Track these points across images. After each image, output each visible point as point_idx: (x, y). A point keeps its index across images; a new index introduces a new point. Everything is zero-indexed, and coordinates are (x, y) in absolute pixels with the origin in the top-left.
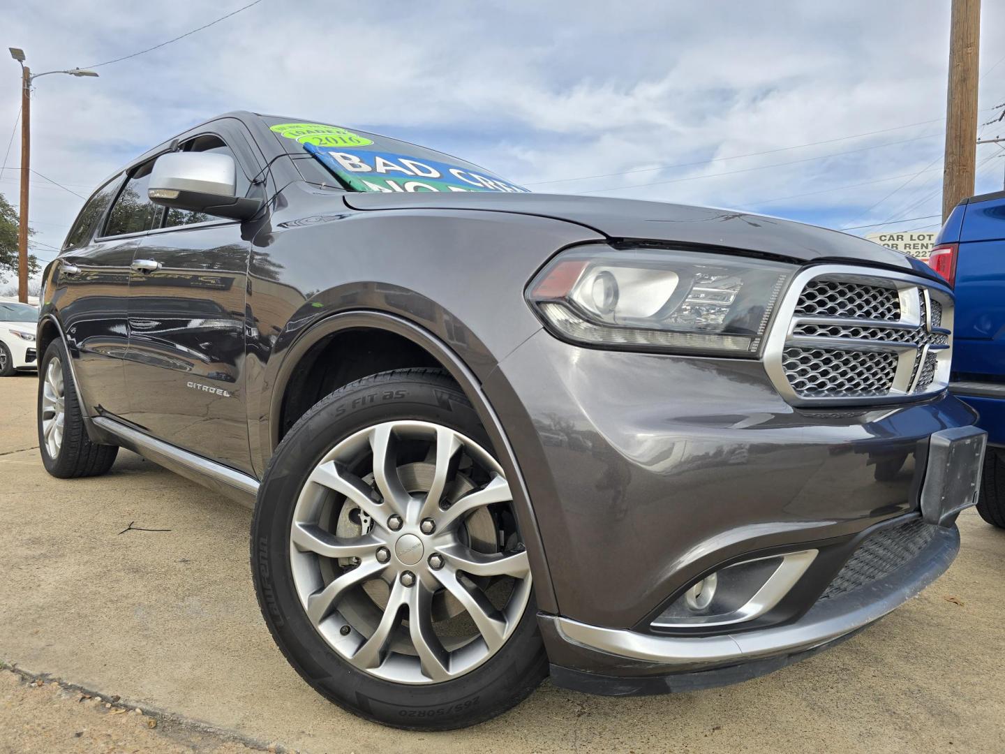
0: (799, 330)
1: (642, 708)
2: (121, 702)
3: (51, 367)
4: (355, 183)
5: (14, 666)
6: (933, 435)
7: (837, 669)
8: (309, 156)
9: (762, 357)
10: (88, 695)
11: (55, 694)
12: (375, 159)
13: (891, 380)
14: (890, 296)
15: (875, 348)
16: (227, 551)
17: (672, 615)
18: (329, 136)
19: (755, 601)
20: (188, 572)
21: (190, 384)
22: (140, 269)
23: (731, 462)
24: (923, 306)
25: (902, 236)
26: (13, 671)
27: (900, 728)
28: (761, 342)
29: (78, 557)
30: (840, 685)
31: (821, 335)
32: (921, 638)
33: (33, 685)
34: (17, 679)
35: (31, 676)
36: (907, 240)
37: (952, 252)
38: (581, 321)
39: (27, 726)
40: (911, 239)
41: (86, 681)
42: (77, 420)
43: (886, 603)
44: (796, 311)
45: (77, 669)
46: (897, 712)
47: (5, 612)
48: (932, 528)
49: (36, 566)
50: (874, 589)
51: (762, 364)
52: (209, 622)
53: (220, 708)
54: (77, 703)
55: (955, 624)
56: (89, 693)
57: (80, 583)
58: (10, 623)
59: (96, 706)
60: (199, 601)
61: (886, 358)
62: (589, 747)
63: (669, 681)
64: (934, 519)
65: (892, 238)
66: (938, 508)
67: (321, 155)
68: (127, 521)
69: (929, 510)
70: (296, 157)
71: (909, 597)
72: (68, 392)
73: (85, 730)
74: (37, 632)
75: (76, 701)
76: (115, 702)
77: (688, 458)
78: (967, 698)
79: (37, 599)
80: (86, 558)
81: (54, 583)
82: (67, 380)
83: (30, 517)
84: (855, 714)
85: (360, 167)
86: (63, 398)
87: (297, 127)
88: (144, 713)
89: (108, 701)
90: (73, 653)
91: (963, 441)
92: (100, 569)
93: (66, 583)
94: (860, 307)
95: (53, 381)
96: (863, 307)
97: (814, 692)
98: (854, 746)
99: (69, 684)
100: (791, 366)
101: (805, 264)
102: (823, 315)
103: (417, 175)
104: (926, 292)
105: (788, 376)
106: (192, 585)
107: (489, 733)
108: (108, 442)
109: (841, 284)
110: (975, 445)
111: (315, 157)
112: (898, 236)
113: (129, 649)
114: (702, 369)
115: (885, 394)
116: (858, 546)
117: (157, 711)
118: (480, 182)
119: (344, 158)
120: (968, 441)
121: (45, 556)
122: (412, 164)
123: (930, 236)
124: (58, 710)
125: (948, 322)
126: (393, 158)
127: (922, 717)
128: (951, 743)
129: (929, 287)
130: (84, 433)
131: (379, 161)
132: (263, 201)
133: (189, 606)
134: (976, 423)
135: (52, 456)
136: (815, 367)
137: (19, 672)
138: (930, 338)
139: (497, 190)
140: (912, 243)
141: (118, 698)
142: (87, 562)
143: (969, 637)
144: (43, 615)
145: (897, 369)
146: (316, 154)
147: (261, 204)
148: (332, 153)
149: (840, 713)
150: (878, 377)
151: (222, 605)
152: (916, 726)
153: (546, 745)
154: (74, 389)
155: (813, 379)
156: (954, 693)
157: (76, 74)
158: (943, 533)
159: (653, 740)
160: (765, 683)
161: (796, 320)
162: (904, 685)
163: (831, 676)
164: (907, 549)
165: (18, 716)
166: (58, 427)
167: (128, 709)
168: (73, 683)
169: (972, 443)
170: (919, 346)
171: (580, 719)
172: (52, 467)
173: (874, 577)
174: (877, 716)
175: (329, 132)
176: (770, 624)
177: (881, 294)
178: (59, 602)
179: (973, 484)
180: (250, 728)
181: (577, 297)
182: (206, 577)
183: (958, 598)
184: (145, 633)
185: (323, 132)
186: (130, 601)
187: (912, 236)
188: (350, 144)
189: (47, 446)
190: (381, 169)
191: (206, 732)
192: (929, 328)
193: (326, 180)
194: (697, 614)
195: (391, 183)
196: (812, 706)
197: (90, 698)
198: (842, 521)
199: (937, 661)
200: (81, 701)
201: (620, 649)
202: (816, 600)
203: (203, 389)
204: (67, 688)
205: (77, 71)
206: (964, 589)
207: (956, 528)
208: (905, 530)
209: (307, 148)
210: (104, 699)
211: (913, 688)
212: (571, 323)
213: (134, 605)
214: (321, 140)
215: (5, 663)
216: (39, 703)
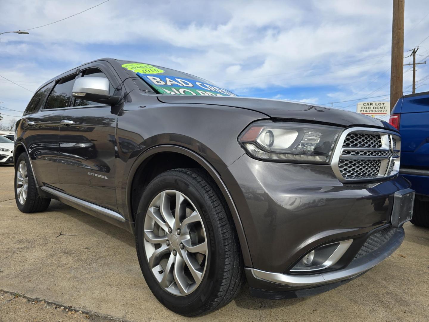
0: (344, 153)
1: (285, 303)
2: (73, 308)
3: (21, 165)
4: (160, 90)
5: (24, 295)
6: (395, 193)
7: (359, 285)
8: (139, 78)
9: (331, 164)
10: (58, 306)
11: (44, 306)
12: (166, 79)
13: (378, 171)
14: (378, 138)
15: (372, 159)
16: (104, 243)
17: (298, 267)
18: (146, 69)
19: (329, 260)
20: (89, 253)
21: (89, 173)
22: (65, 124)
23: (319, 205)
24: (390, 142)
25: (372, 104)
26: (24, 297)
27: (385, 307)
28: (330, 158)
29: (41, 248)
30: (361, 291)
31: (352, 155)
32: (390, 271)
33: (33, 303)
34: (26, 300)
35: (32, 299)
36: (374, 105)
37: (398, 117)
38: (260, 150)
39: (35, 320)
40: (376, 105)
41: (56, 300)
42: (33, 187)
43: (378, 259)
44: (343, 145)
45: (51, 295)
46: (384, 301)
47: (14, 272)
48: (394, 229)
49: (24, 252)
50: (373, 254)
51: (331, 166)
52: (103, 274)
53: (115, 309)
54: (54, 310)
55: (403, 265)
56: (58, 305)
57: (44, 259)
58: (18, 277)
59: (62, 311)
60: (97, 265)
61: (376, 162)
62: (266, 319)
63: (297, 293)
64: (396, 226)
65: (368, 104)
66: (397, 222)
67: (144, 77)
68: (59, 231)
69: (394, 222)
70: (134, 79)
71: (387, 257)
72: (29, 175)
73: (60, 320)
74: (30, 280)
75: (54, 309)
76: (70, 308)
77: (302, 204)
78: (410, 294)
79: (27, 266)
80: (44, 248)
81: (33, 259)
82: (29, 170)
83: (16, 230)
84: (368, 302)
85: (160, 82)
86: (27, 178)
87: (133, 65)
88: (83, 312)
89: (67, 308)
90: (48, 289)
91: (406, 195)
92: (51, 253)
93: (38, 259)
94: (366, 143)
95: (22, 171)
96: (368, 143)
97: (351, 294)
98: (368, 315)
99: (49, 302)
100: (341, 167)
101: (346, 127)
102: (353, 147)
103: (183, 86)
104: (391, 136)
105: (340, 171)
106: (92, 258)
107: (226, 316)
108: (47, 197)
109: (359, 134)
110: (411, 196)
111: (141, 78)
112: (370, 104)
113: (71, 286)
114: (304, 169)
115: (376, 177)
116: (368, 237)
117: (88, 312)
118: (208, 88)
119: (153, 79)
120: (408, 195)
121: (26, 247)
122: (181, 81)
123: (383, 104)
124: (47, 313)
125: (398, 147)
126: (173, 78)
127: (393, 303)
128: (405, 312)
129: (392, 134)
130: (37, 193)
131: (168, 80)
132: (121, 98)
133: (93, 267)
134: (410, 187)
135: (22, 203)
136: (350, 167)
137: (26, 297)
138: (392, 154)
139: (215, 91)
140: (376, 106)
141: (71, 307)
142: (45, 250)
143: (409, 270)
144: (31, 273)
145: (381, 166)
146: (142, 77)
147: (120, 99)
148: (148, 77)
149: (362, 302)
150: (373, 170)
151: (107, 267)
152: (391, 306)
153: (249, 319)
154: (32, 174)
155: (349, 172)
156: (404, 293)
157: (19, 33)
158: (398, 230)
159: (291, 316)
160: (332, 292)
161: (343, 149)
162: (386, 290)
163: (357, 287)
164: (385, 238)
165: (30, 316)
166: (24, 191)
167: (76, 311)
168: (51, 301)
169: (410, 195)
170: (389, 157)
171: (261, 308)
172: (22, 208)
173: (373, 249)
174: (376, 303)
175: (146, 67)
176: (335, 269)
177: (374, 137)
178: (37, 267)
179: (410, 212)
180: (129, 317)
181: (259, 141)
182: (98, 255)
183: (403, 255)
184: (77, 279)
185: (144, 67)
186: (68, 266)
187: (376, 104)
188: (155, 72)
189: (19, 199)
190: (169, 83)
191: (110, 319)
192: (392, 150)
193: (147, 89)
194: (307, 266)
195: (174, 89)
196: (351, 300)
197: (59, 307)
198: (361, 228)
199: (397, 280)
200: (55, 308)
201: (278, 281)
202: (352, 259)
203: (95, 176)
204: (48, 303)
205: (20, 32)
206: (405, 251)
207: (403, 228)
208: (385, 230)
209: (138, 75)
210: (65, 307)
211: (389, 291)
212: (256, 151)
213: (69, 267)
214: (143, 71)
215: (19, 294)
216: (38, 310)
